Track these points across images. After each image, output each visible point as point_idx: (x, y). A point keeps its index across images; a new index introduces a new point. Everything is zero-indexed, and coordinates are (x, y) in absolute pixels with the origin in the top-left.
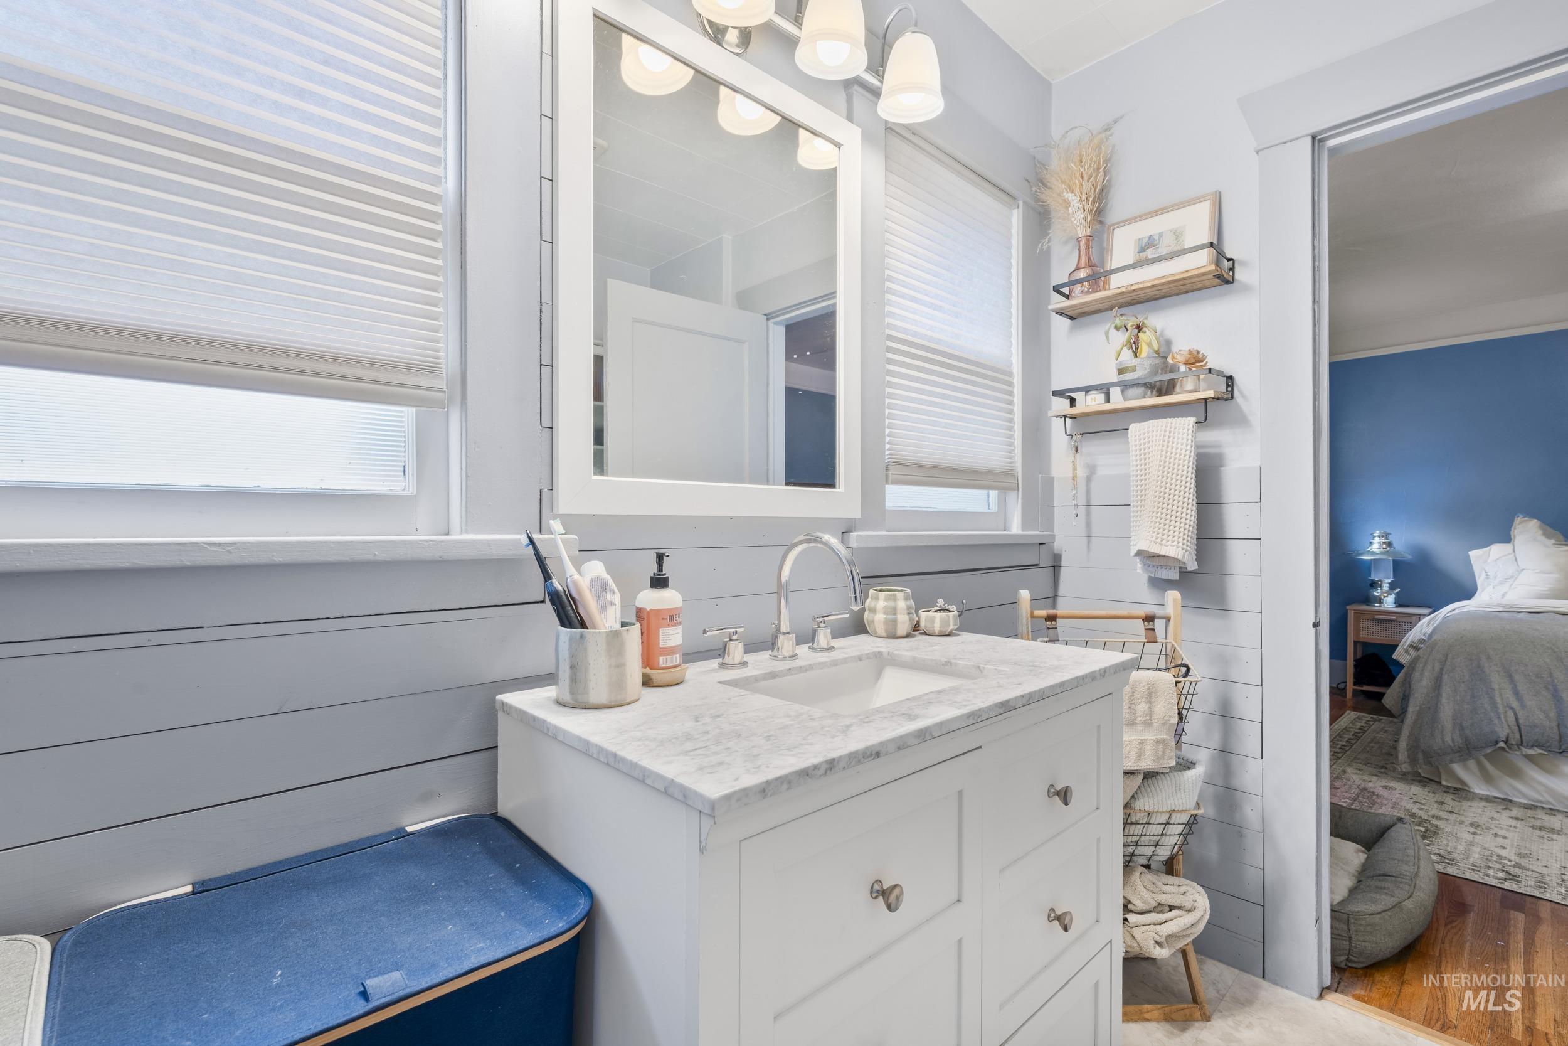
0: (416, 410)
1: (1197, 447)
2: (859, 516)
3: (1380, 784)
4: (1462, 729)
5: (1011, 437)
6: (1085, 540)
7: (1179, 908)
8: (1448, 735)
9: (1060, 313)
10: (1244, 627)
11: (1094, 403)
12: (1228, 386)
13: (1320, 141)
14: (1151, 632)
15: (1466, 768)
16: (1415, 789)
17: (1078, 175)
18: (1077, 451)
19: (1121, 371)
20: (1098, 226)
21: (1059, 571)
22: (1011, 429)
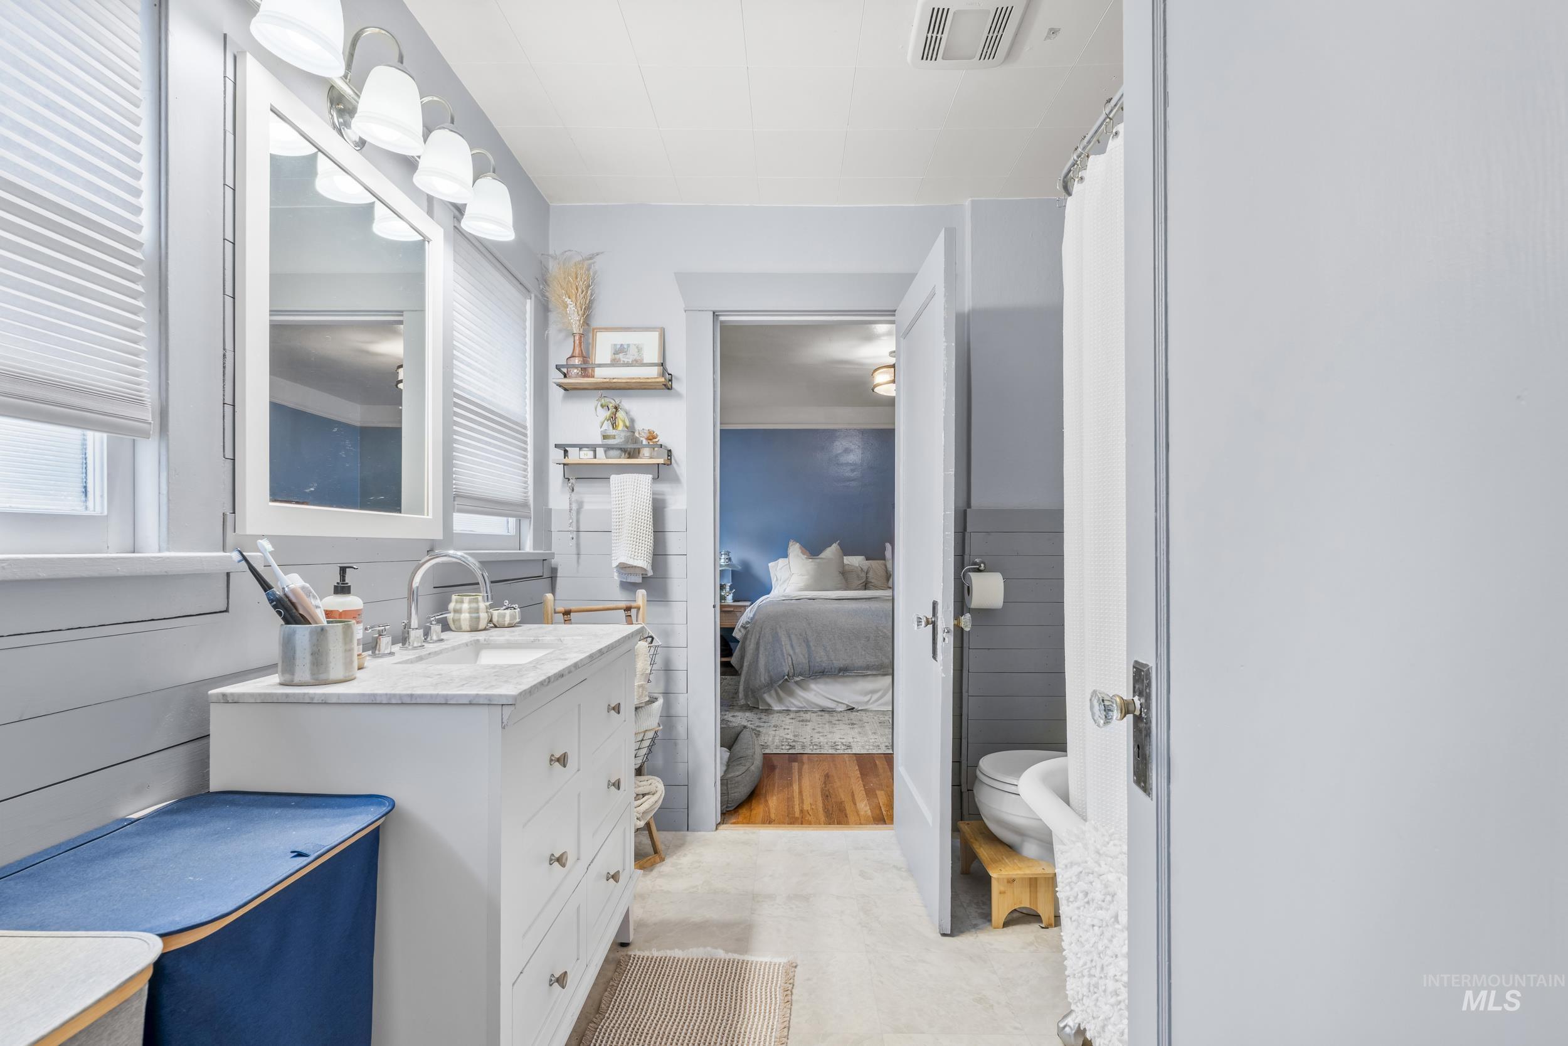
0: (108, 436)
1: (653, 494)
2: (441, 537)
3: (730, 715)
4: (769, 672)
5: (525, 476)
6: (575, 557)
7: (648, 794)
8: (763, 678)
9: (560, 385)
10: (678, 611)
11: (586, 457)
12: (668, 456)
13: (717, 315)
14: (629, 617)
15: (771, 696)
16: (748, 714)
17: (574, 287)
18: (573, 491)
19: (605, 437)
20: (586, 327)
21: (556, 580)
22: (525, 470)
